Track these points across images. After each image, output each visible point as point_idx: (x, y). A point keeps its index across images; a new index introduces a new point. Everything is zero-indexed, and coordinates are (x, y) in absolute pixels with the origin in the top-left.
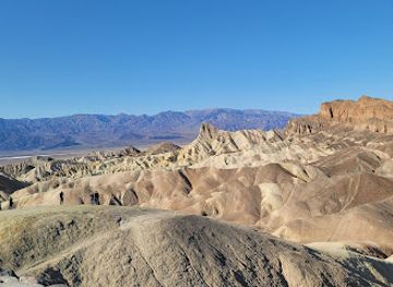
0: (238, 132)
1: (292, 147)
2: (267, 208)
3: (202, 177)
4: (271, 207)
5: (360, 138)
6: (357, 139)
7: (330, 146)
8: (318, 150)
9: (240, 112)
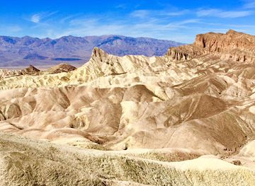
0: (125, 57)
1: (169, 71)
2: (125, 122)
3: (80, 95)
4: (128, 121)
5: (224, 66)
6: (221, 67)
7: (199, 72)
8: (188, 74)
9: (133, 40)
